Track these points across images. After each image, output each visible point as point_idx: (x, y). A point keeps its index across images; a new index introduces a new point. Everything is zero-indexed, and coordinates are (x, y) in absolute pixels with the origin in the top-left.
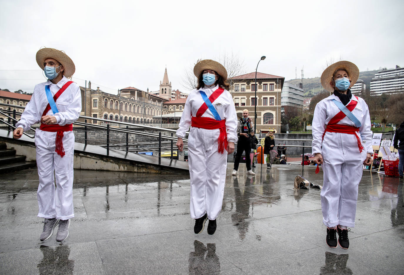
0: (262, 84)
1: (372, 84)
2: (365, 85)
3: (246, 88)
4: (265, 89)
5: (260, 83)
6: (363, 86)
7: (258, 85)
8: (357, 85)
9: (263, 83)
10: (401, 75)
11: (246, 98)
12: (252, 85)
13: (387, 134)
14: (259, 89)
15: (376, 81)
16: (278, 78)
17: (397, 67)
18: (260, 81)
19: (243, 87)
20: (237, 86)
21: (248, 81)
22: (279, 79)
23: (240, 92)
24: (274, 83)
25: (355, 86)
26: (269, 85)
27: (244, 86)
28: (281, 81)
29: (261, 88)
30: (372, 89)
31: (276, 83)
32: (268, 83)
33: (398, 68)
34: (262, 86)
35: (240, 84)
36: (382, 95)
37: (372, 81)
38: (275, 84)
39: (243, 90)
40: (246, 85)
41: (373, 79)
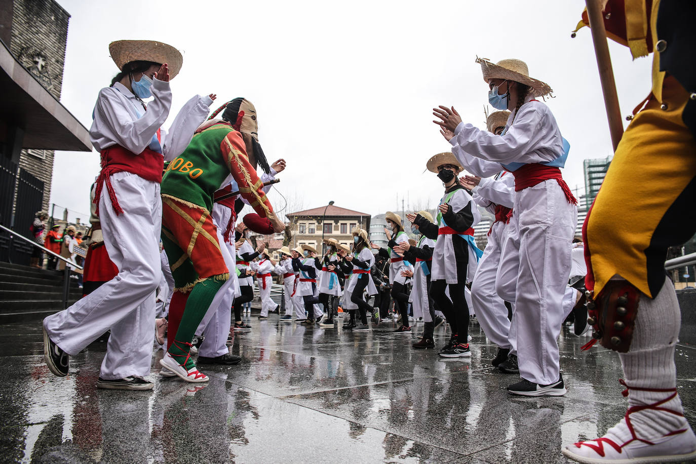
0: (339, 224)
3: (316, 229)
4: (344, 231)
5: (336, 222)
7: (334, 224)
8: (484, 225)
9: (341, 222)
11: (316, 244)
12: (324, 224)
14: (334, 230)
16: (361, 215)
18: (336, 218)
19: (312, 227)
20: (303, 225)
21: (319, 218)
22: (363, 217)
23: (307, 233)
24: (356, 222)
25: (481, 225)
26: (348, 226)
27: (314, 225)
28: (365, 219)
29: (338, 230)
31: (360, 222)
32: (348, 222)
34: (338, 226)
35: (307, 222)
38: (358, 224)
39: (312, 231)
40: (317, 224)
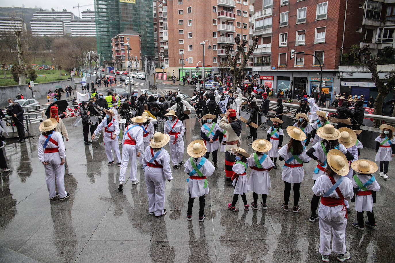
1: (32, 24)
2: (25, 24)
6: (23, 25)
10: (57, 19)
13: (68, 81)
15: (35, 21)
17: (53, 10)
30: (33, 29)
33: (53, 12)
36: (44, 37)
37: (32, 21)
41: (32, 18)
